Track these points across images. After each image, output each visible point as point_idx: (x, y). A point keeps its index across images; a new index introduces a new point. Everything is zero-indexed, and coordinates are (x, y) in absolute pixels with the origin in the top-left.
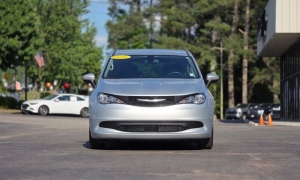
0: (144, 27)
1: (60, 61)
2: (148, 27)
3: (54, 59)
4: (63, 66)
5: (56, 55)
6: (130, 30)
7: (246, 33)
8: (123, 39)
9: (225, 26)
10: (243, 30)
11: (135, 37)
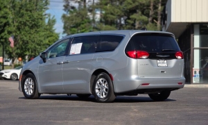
0: (89, 19)
1: (28, 42)
2: (91, 19)
3: (23, 41)
4: (30, 46)
5: (25, 38)
6: (78, 20)
7: (158, 23)
8: (74, 27)
9: (144, 18)
10: (157, 20)
11: (82, 26)
